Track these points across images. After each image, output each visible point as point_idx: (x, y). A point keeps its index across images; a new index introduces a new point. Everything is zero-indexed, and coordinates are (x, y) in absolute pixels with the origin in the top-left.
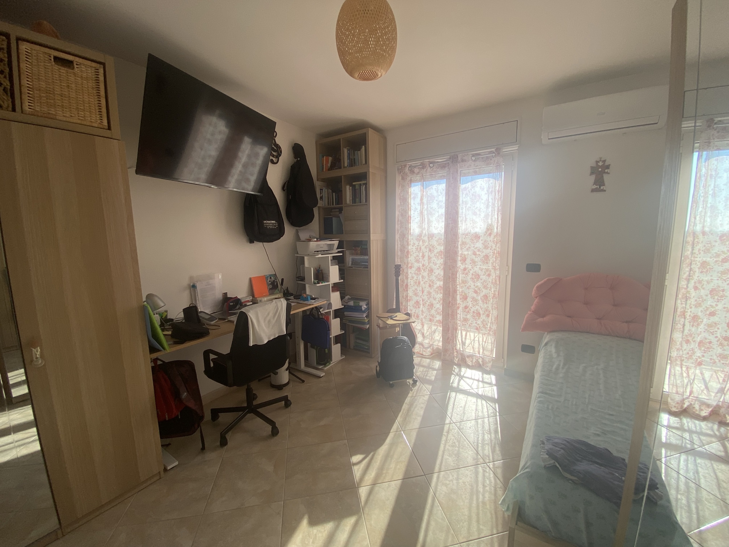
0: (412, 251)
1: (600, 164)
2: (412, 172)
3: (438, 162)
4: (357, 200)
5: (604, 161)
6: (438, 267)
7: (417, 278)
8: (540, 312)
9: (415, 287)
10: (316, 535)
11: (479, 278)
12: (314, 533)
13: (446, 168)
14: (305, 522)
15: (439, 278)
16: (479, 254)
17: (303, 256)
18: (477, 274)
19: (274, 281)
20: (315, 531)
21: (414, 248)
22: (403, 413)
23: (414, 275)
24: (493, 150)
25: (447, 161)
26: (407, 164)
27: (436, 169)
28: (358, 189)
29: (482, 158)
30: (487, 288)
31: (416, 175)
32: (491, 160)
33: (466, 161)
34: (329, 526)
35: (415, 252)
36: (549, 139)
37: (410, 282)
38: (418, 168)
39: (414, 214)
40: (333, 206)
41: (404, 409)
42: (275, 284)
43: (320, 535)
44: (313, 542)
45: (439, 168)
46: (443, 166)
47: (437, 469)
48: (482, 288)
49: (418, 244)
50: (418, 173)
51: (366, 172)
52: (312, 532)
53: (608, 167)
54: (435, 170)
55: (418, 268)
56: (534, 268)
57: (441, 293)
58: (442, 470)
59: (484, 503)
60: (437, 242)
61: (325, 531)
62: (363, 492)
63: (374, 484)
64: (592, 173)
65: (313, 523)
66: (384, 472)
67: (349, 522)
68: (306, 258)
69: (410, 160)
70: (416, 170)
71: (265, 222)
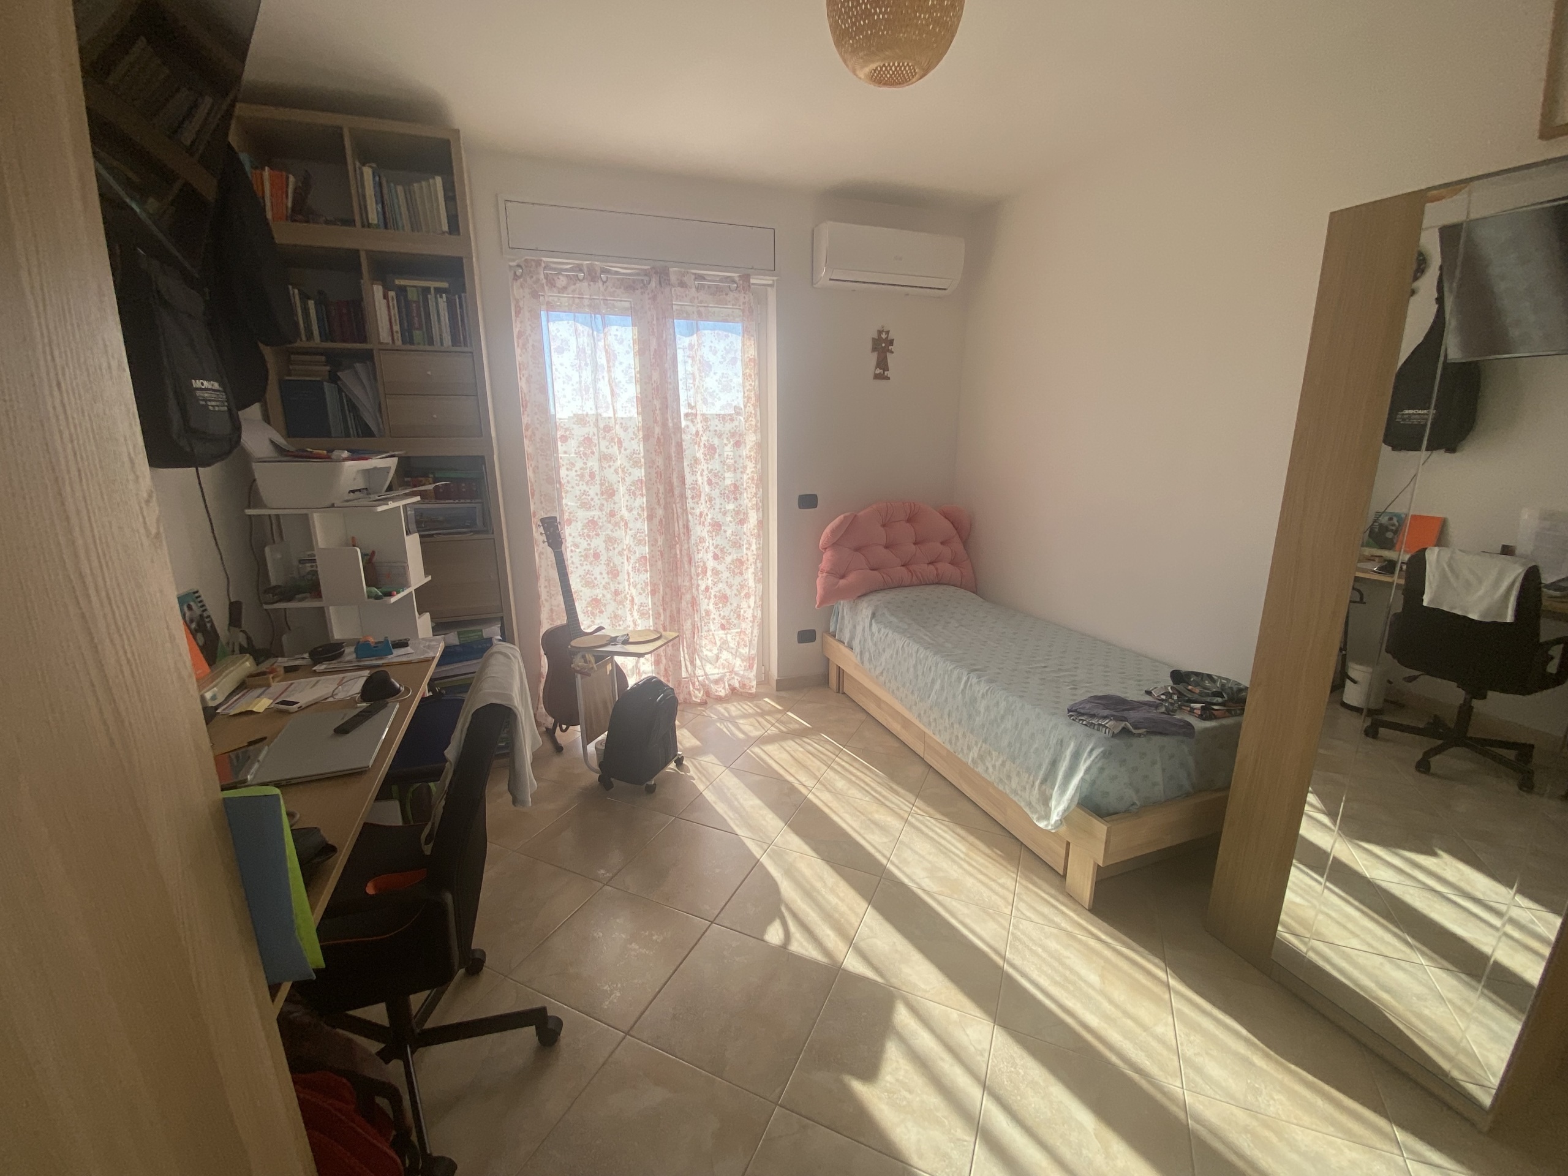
0: (568, 482)
1: (884, 336)
2: (551, 283)
3: (617, 273)
4: (417, 334)
5: (888, 332)
6: (637, 516)
7: (589, 545)
8: (838, 572)
9: (584, 567)
10: (897, 1080)
11: (721, 529)
12: (893, 1081)
13: (638, 292)
14: (858, 1086)
15: (640, 540)
16: (717, 483)
17: (304, 511)
18: (716, 522)
19: (201, 616)
20: (888, 1078)
21: (573, 474)
22: (731, 819)
23: (578, 540)
24: (735, 275)
25: (638, 274)
26: (541, 260)
27: (614, 289)
28: (417, 302)
29: (709, 287)
30: (740, 546)
31: (559, 293)
32: (727, 294)
33: (686, 287)
34: (893, 1053)
35: (578, 485)
36: (830, 279)
37: (571, 557)
38: (567, 275)
39: (563, 389)
40: (311, 344)
41: (725, 812)
42: (208, 625)
43: (902, 1073)
44: (910, 1092)
45: (620, 288)
46: (630, 286)
47: (884, 861)
48: (727, 547)
49: (582, 465)
50: (565, 288)
51: (461, 259)
52: (888, 1085)
53: (891, 342)
54: (612, 290)
55: (589, 521)
56: (808, 501)
57: (646, 571)
58: (889, 856)
59: (967, 855)
60: (630, 459)
61: (898, 1062)
62: (853, 964)
63: (850, 942)
64: (874, 349)
65: (870, 1072)
66: (837, 916)
67: (902, 1016)
68: (317, 519)
69: (551, 253)
70: (562, 281)
71: (197, 384)
